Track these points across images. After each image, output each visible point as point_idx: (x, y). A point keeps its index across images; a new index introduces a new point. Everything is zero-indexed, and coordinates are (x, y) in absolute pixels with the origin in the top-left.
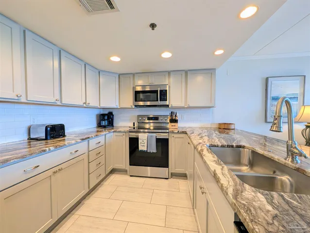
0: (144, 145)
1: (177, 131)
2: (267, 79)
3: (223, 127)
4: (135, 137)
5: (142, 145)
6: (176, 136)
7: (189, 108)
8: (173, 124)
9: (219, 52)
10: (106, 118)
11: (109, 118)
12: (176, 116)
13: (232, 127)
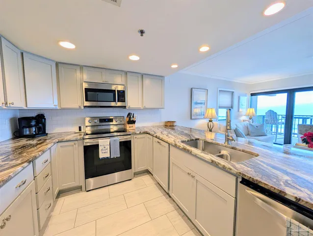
0: (106, 151)
1: (138, 132)
2: (192, 89)
3: (169, 124)
4: (95, 144)
5: (103, 152)
6: (138, 136)
7: (145, 109)
8: (131, 125)
9: (174, 66)
10: (33, 123)
11: (37, 123)
12: (133, 117)
13: (175, 124)
